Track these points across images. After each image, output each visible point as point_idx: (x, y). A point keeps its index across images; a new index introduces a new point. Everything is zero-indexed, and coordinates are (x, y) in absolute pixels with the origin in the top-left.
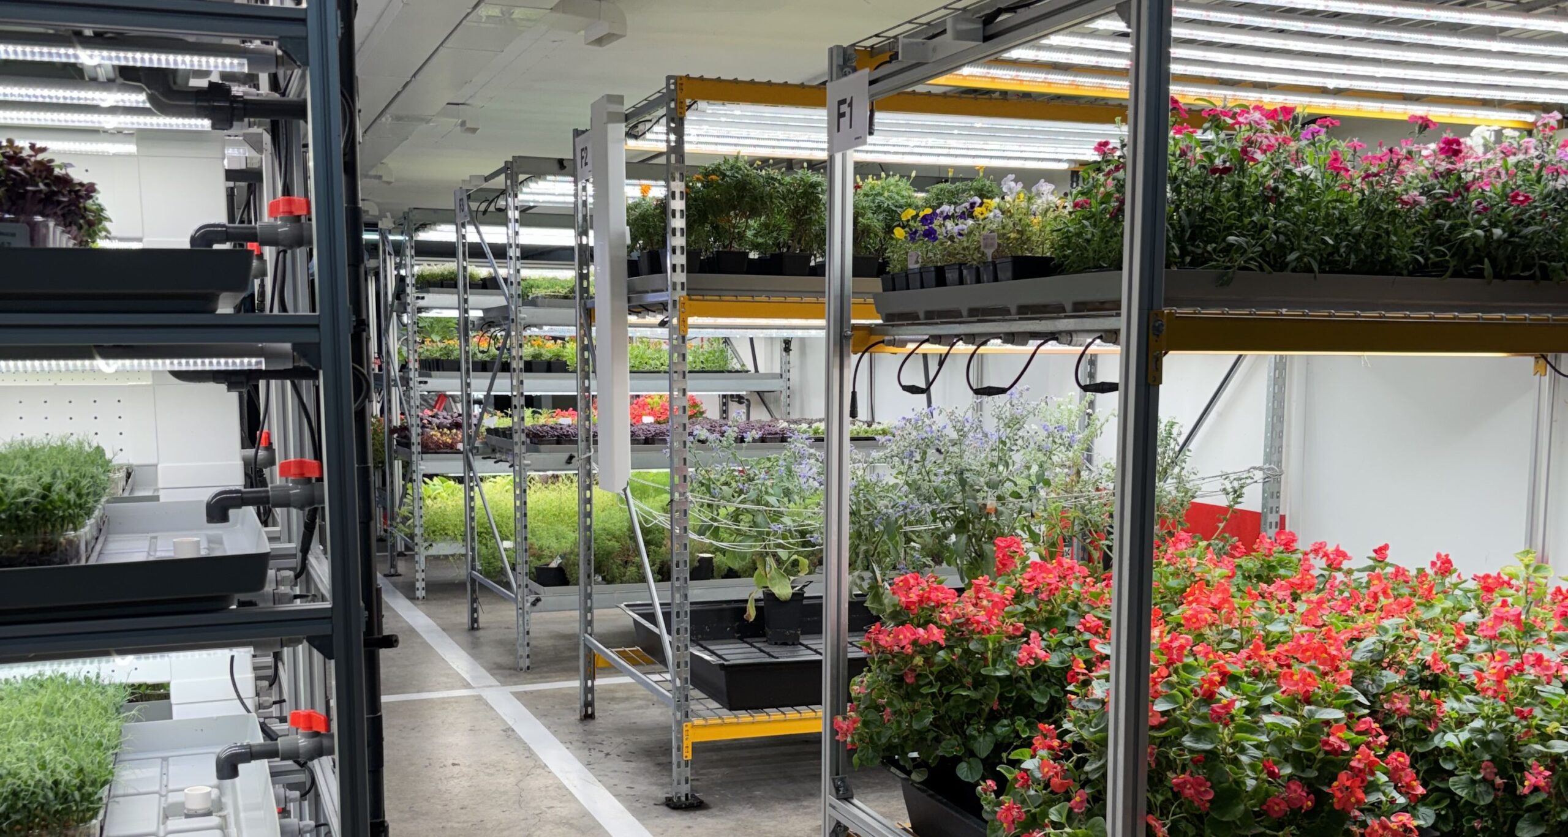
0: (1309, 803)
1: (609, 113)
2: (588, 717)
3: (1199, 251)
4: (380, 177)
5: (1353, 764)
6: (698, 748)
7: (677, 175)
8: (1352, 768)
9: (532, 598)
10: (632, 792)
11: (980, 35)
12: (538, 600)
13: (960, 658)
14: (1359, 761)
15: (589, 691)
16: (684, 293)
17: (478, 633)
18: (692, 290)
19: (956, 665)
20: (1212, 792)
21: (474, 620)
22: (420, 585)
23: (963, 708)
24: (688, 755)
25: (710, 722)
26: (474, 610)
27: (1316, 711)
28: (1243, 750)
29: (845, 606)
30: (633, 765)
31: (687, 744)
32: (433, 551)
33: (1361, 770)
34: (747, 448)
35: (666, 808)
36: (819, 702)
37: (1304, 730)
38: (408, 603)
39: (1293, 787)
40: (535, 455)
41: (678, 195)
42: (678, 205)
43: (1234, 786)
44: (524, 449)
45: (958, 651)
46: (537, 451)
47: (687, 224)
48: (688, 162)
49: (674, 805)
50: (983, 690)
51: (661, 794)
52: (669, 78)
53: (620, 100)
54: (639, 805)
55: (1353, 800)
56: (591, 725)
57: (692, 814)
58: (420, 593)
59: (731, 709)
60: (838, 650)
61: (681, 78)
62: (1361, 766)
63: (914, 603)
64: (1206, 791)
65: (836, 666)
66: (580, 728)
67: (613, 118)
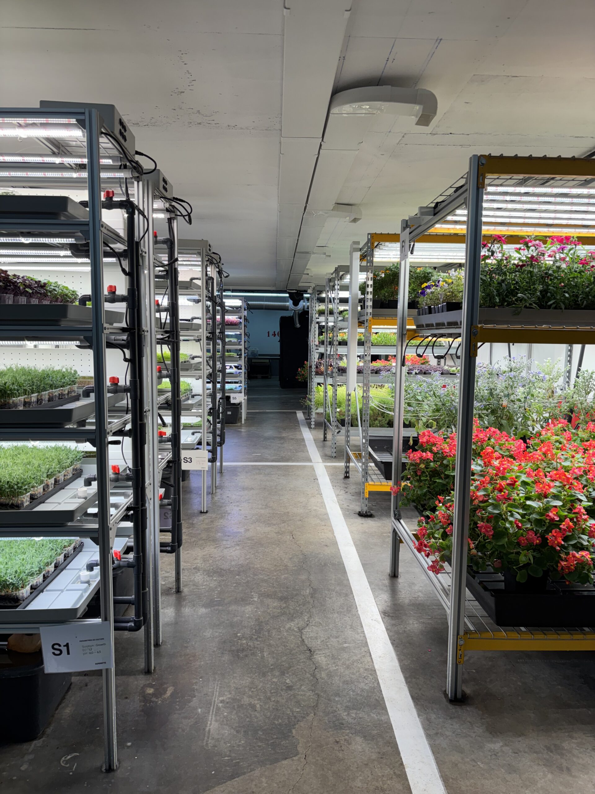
0: (538, 541)
1: (354, 248)
2: (347, 477)
3: (510, 300)
4: (308, 274)
5: (561, 526)
6: (370, 493)
7: (370, 271)
8: (560, 529)
9: (337, 431)
10: (348, 508)
11: (433, 213)
12: (339, 432)
13: (439, 466)
14: (564, 525)
15: (347, 467)
16: (371, 316)
17: (327, 442)
18: (374, 315)
19: (438, 469)
20: (493, 532)
21: (325, 438)
22: (313, 423)
23: (440, 487)
24: (367, 496)
25: (376, 484)
26: (325, 434)
27: (551, 501)
28: (512, 515)
29: (401, 442)
30: (354, 497)
31: (367, 491)
32: (318, 411)
33: (564, 530)
34: (413, 377)
35: (357, 515)
36: (391, 479)
37: (544, 509)
38: (308, 429)
39: (530, 533)
40: (341, 377)
41: (370, 279)
42: (370, 283)
43: (504, 530)
44: (337, 374)
45: (439, 463)
46: (342, 375)
47: (373, 290)
48: (374, 265)
49: (361, 515)
50: (447, 480)
51: (358, 509)
52: (368, 234)
53: (358, 243)
54: (348, 513)
55: (556, 542)
56: (347, 481)
57: (366, 519)
58: (313, 426)
59: (386, 479)
60: (398, 459)
61: (373, 234)
62: (565, 527)
63: (424, 442)
64: (490, 531)
65: (397, 465)
66: (343, 481)
67: (356, 250)
